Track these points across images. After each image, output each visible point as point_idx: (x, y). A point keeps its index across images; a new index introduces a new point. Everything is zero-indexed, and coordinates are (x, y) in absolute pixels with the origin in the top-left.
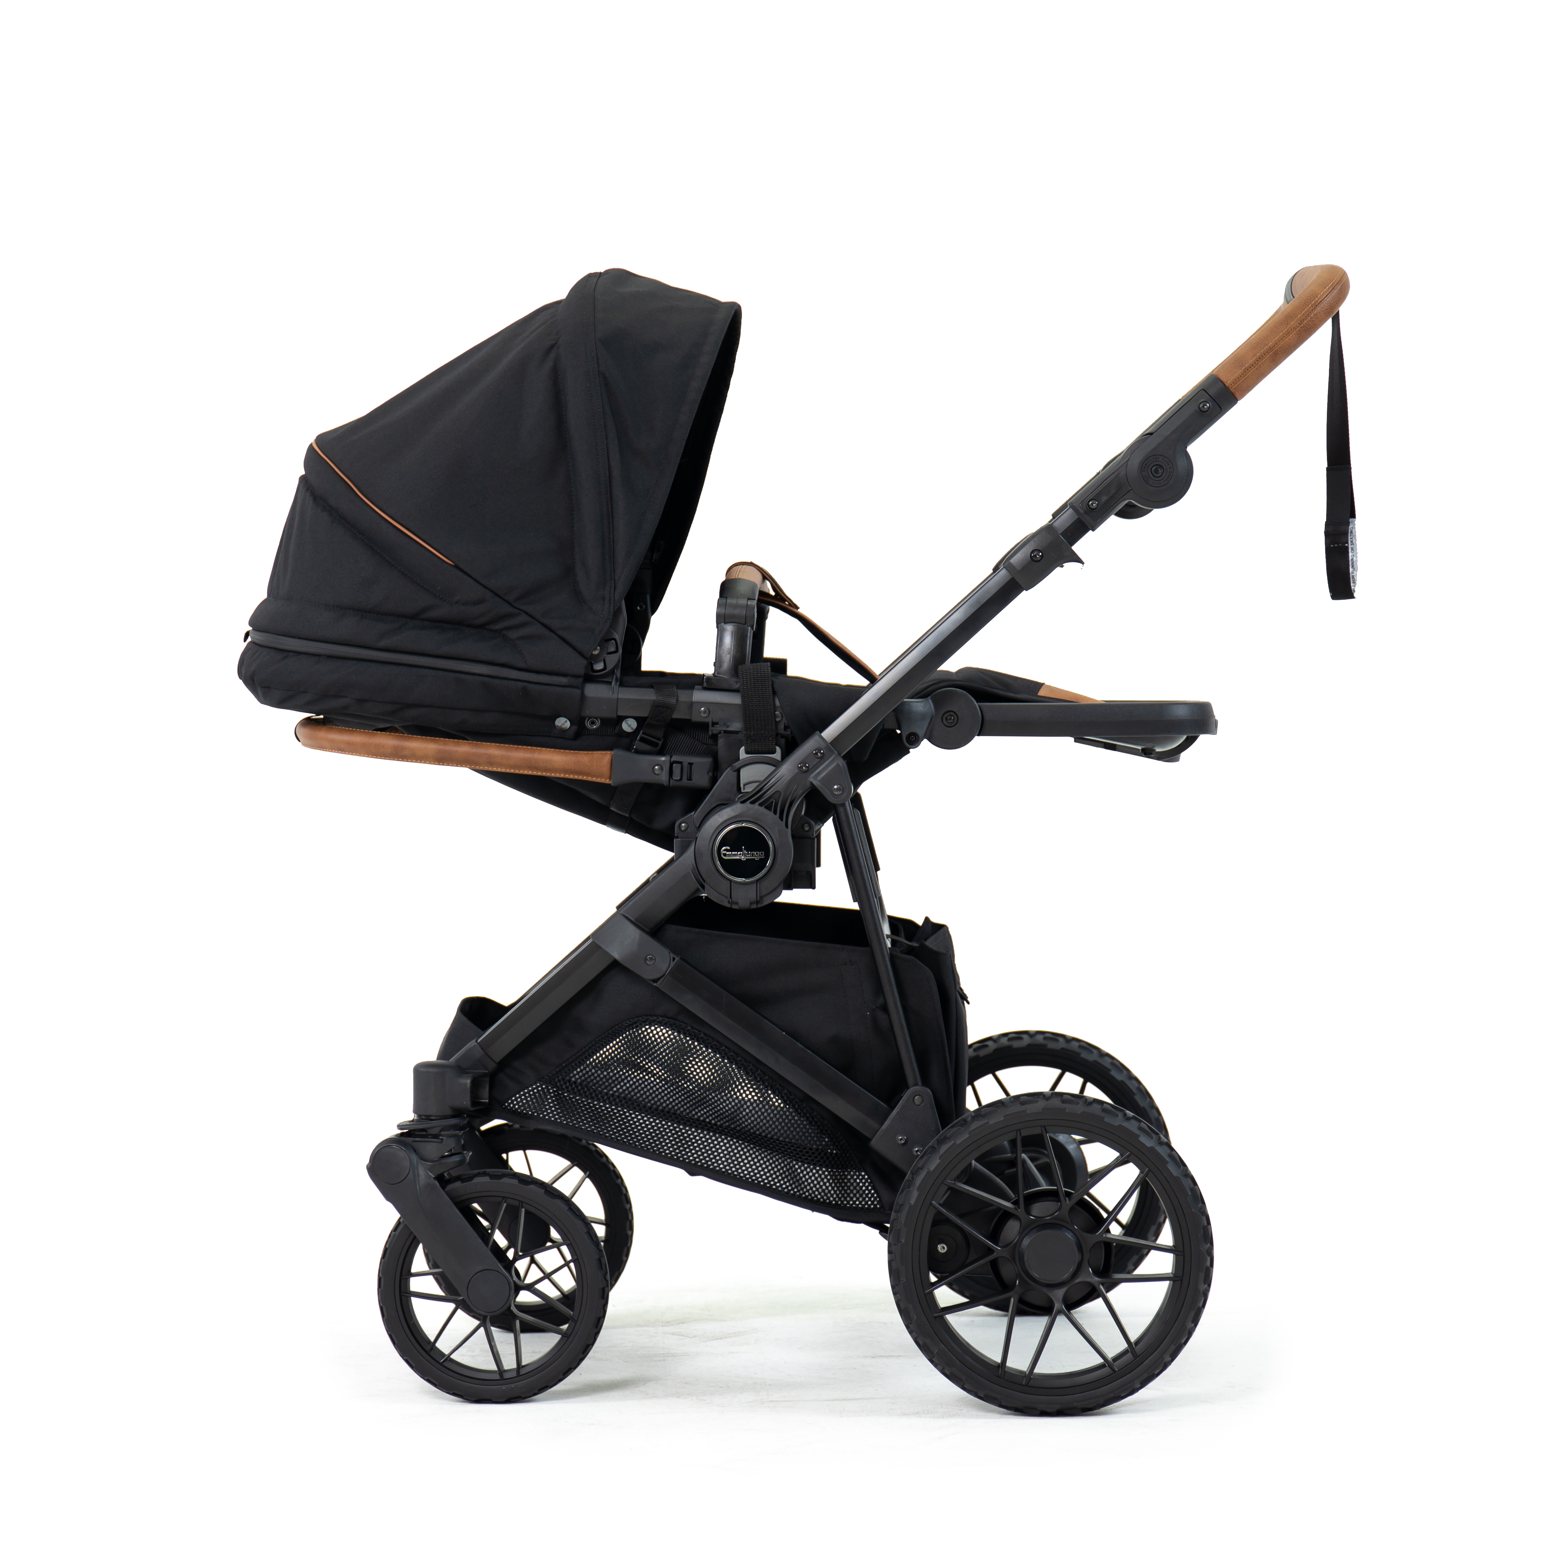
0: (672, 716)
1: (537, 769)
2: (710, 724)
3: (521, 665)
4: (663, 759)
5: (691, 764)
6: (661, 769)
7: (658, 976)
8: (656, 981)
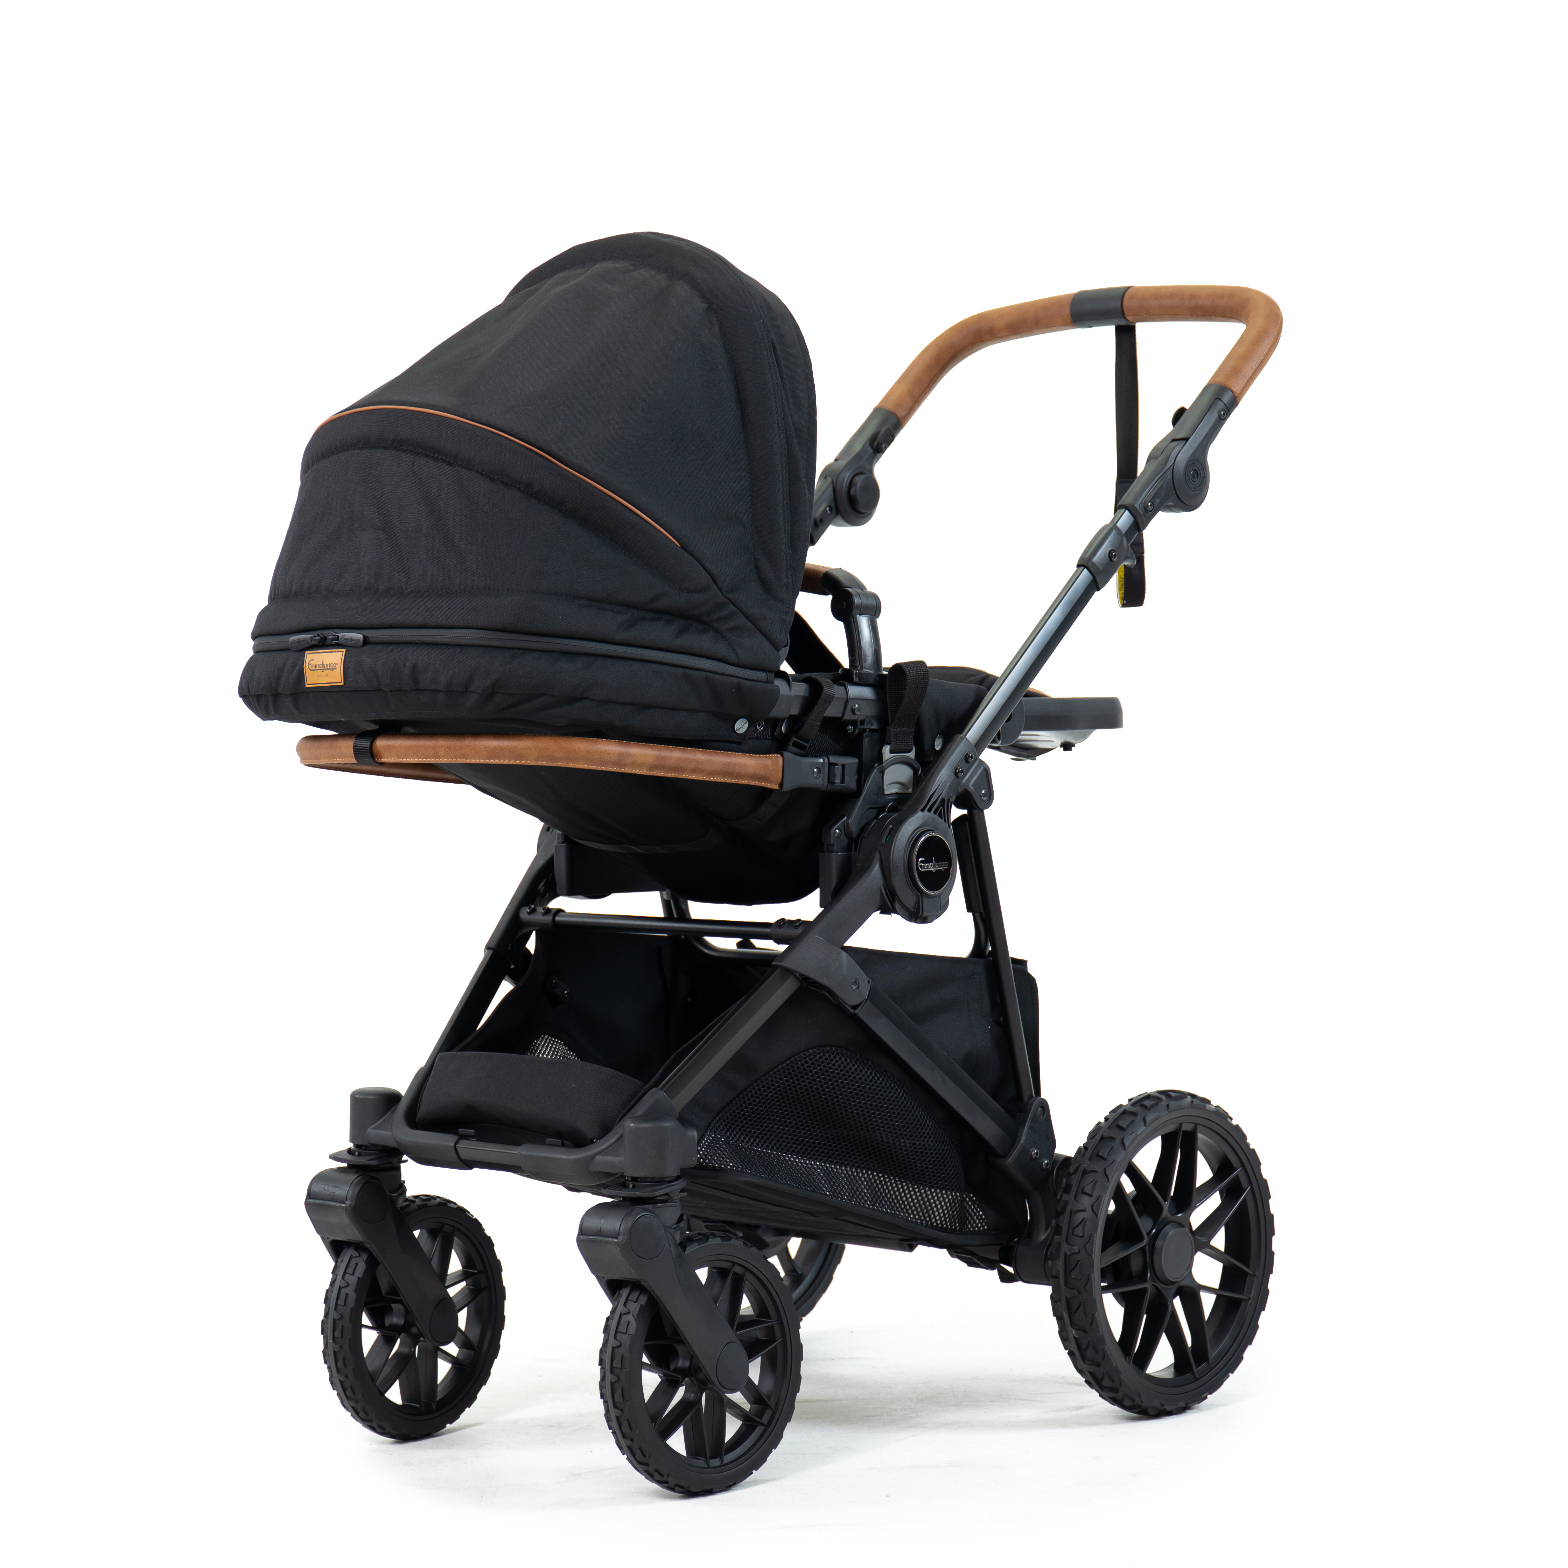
0: (823, 714)
1: (739, 776)
2: (859, 723)
3: (734, 659)
4: (821, 760)
5: (843, 766)
6: (819, 771)
7: (858, 1002)
8: (855, 1007)
